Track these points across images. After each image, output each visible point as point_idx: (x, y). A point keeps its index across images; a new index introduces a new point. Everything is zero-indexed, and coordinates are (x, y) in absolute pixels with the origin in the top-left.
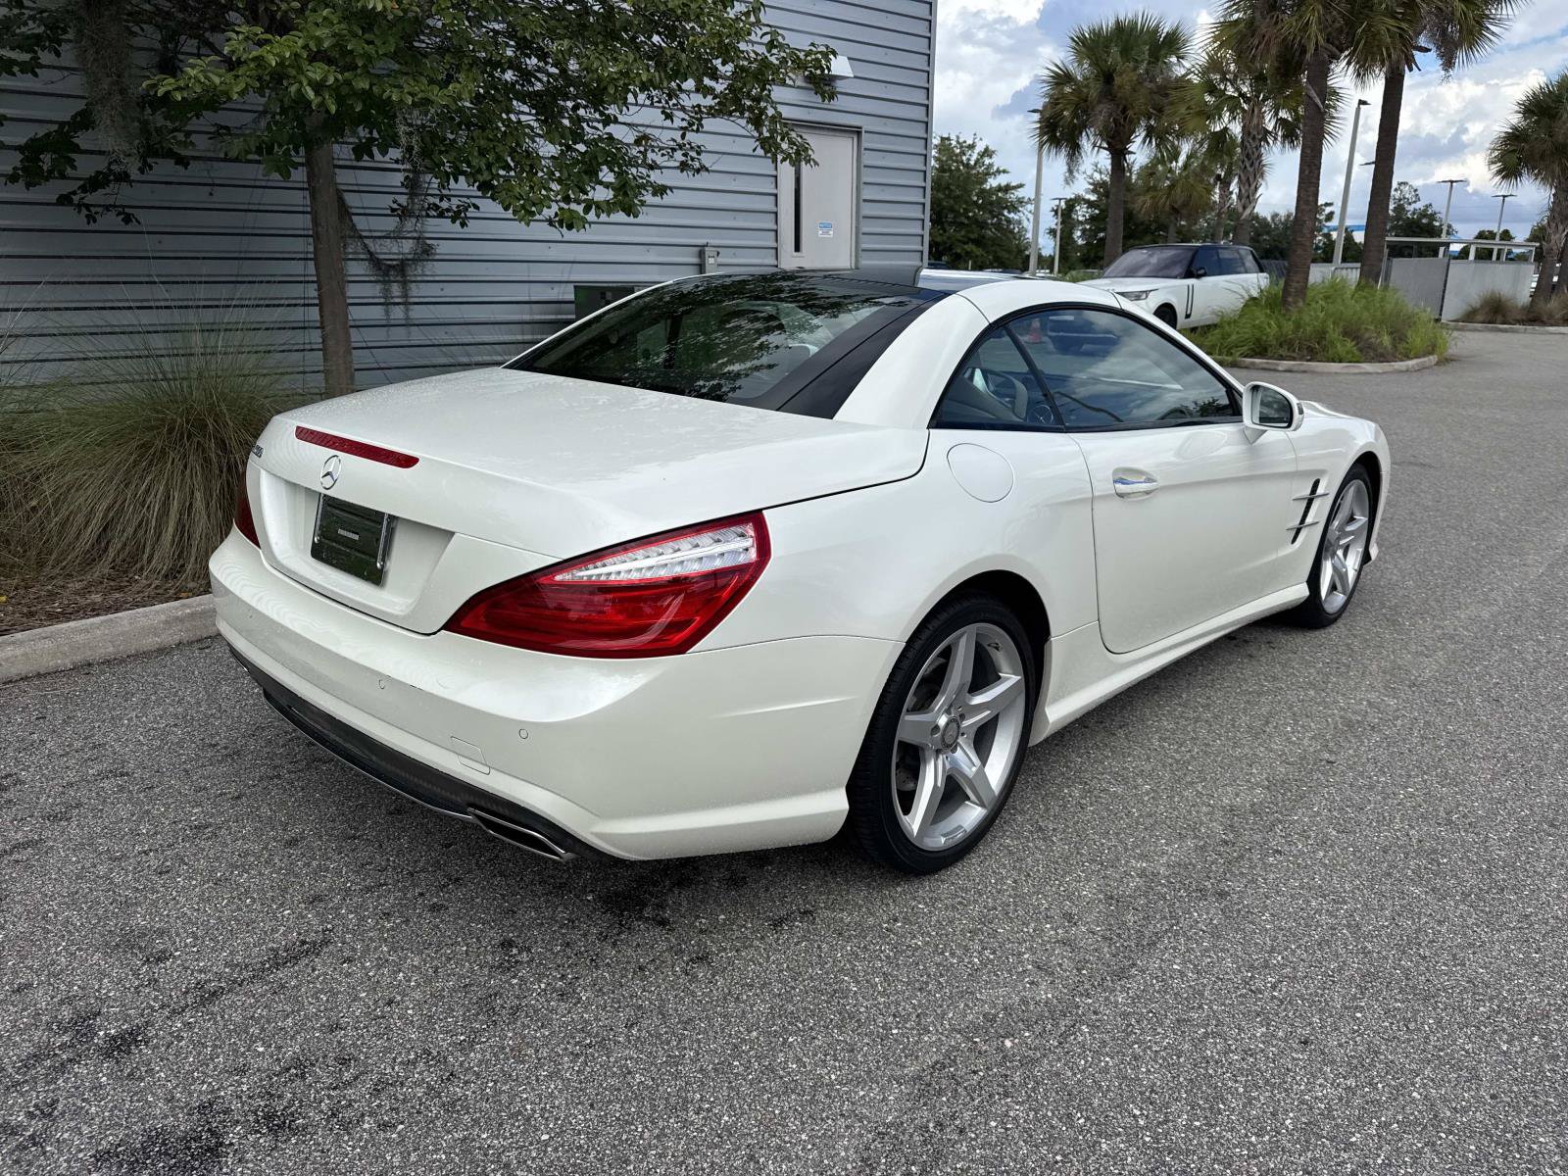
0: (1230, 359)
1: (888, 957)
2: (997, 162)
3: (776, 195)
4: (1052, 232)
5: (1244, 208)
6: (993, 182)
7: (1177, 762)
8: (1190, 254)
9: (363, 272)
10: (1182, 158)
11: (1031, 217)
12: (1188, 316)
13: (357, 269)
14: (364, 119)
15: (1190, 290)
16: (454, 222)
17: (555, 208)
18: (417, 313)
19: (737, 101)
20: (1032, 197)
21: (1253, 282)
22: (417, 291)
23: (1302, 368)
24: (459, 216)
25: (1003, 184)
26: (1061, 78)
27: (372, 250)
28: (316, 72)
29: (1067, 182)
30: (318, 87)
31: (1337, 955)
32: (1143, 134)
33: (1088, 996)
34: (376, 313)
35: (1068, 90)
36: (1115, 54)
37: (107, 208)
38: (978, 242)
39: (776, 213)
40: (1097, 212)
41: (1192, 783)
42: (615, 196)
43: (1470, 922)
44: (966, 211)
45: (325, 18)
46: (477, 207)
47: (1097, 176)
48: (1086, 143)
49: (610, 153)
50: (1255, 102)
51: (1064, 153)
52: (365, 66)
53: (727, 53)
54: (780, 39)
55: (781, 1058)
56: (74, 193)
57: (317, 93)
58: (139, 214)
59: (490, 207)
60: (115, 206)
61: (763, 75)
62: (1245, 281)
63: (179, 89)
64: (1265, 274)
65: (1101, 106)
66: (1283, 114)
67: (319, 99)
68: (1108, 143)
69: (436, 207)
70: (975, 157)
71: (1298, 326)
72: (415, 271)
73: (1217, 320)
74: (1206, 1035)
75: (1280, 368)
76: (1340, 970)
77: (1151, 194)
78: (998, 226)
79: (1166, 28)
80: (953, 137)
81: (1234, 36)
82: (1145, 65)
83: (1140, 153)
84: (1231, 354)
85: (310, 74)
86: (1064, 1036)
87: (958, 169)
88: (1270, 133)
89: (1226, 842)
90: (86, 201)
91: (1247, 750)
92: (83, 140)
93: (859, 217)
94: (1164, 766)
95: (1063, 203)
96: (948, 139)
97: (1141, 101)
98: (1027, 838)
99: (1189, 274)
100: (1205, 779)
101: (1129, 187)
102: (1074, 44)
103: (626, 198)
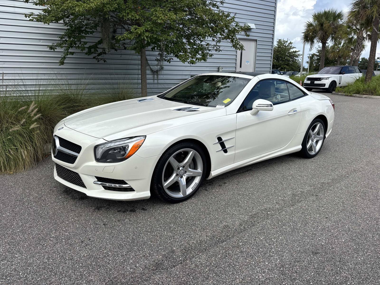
0: (350, 94)
1: (248, 199)
2: (293, 45)
3: (236, 55)
4: (308, 62)
5: (357, 57)
6: (292, 50)
7: (313, 174)
8: (341, 68)
9: (149, 73)
10: (342, 44)
11: (301, 59)
12: (340, 84)
13: (148, 72)
14: (154, 43)
15: (341, 78)
16: (168, 62)
17: (190, 60)
18: (160, 81)
19: (228, 37)
20: (302, 54)
21: (358, 75)
22: (160, 77)
23: (369, 97)
24: (169, 61)
25: (294, 51)
26: (310, 25)
27: (152, 68)
28: (147, 34)
29: (310, 50)
30: (147, 37)
31: (338, 206)
32: (331, 38)
33: (286, 208)
34: (151, 81)
35: (311, 28)
36: (324, 19)
37: (101, 59)
38: (287, 65)
39: (236, 59)
40: (319, 57)
41: (316, 178)
42: (202, 57)
43: (369, 204)
44: (285, 57)
45: (149, 24)
46: (173, 59)
47: (319, 49)
48: (315, 41)
49: (202, 48)
50: (361, 30)
51: (309, 43)
52: (156, 33)
53: (227, 27)
54: (238, 24)
55: (227, 210)
56: (96, 56)
57: (147, 38)
58: (107, 60)
59: (175, 59)
60: (103, 59)
61: (234, 32)
62: (356, 75)
63: (122, 38)
64: (362, 74)
65: (319, 32)
66: (369, 33)
67: (147, 39)
68: (321, 41)
69: (165, 59)
70: (287, 44)
71: (369, 86)
72: (160, 73)
73: (347, 85)
74: (307, 215)
75: (363, 97)
76: (338, 209)
77: (333, 53)
78: (293, 61)
79: (338, 12)
80: (282, 39)
81: (354, 15)
82: (332, 21)
83: (330, 43)
84: (350, 93)
85: (146, 34)
86: (280, 213)
87: (283, 47)
88: (365, 38)
89: (320, 188)
90: (98, 58)
91: (330, 173)
92: (99, 46)
93: (256, 60)
94: (310, 175)
95: (311, 55)
96: (281, 40)
97: (330, 30)
98: (278, 184)
99: (340, 73)
100: (319, 178)
101: (327, 51)
102: (313, 17)
103: (204, 57)
